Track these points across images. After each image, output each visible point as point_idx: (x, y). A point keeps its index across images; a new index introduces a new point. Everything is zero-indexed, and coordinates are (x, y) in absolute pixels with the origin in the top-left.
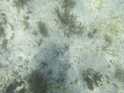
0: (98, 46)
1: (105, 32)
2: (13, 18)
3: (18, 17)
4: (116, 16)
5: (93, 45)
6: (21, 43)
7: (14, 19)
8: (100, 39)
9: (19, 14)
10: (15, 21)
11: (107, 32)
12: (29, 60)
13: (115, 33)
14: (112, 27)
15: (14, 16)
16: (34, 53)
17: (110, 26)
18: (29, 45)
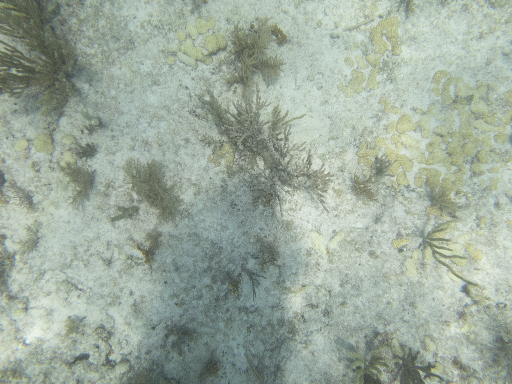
0: (403, 231)
1: (424, 166)
2: (30, 162)
3: (51, 154)
4: (463, 93)
5: (378, 227)
6: (72, 261)
7: (34, 165)
8: (406, 199)
9: (53, 141)
10: (38, 171)
11: (435, 166)
12: (112, 327)
13: (468, 166)
14: (450, 140)
15: (33, 151)
16: (131, 293)
17: (442, 136)
18: (109, 263)
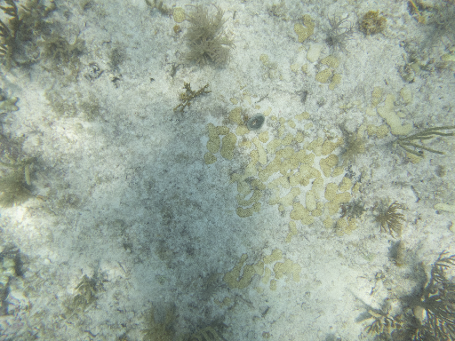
0: (399, 161)
1: (323, 176)
4: (247, 188)
5: (407, 180)
8: (363, 173)
11: (317, 167)
14: (289, 171)
17: (289, 178)
